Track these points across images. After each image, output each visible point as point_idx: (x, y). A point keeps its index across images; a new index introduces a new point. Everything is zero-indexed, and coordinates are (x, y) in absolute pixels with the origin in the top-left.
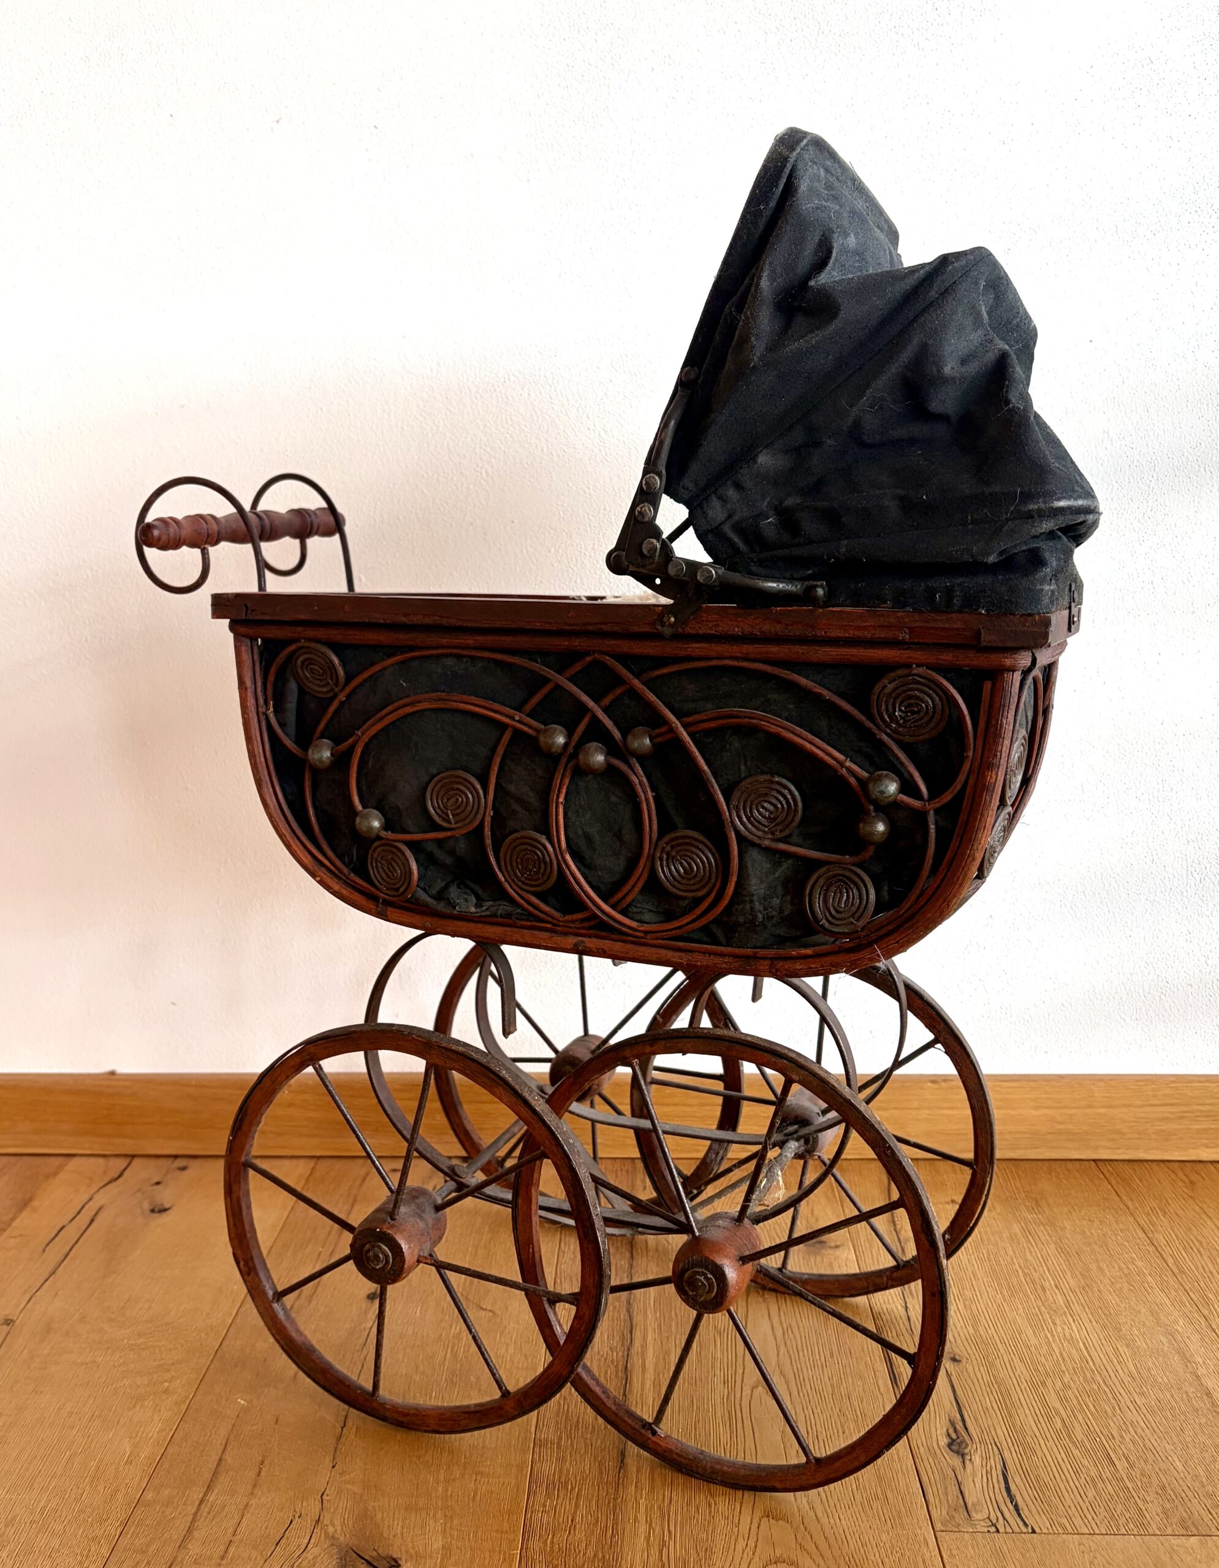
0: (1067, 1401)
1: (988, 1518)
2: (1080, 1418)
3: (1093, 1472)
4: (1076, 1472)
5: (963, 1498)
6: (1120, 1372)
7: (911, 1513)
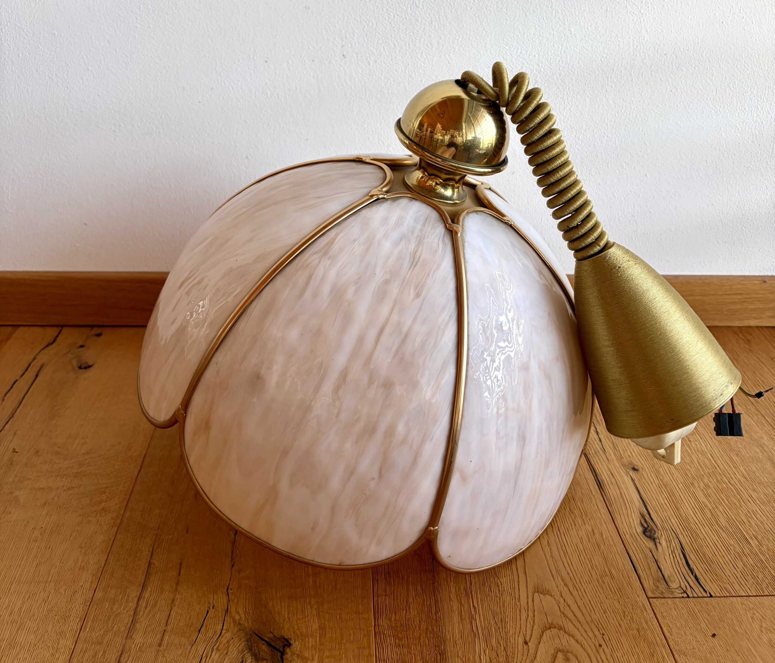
0: (710, 497)
1: (680, 586)
2: (721, 509)
3: (738, 550)
4: (728, 550)
5: (661, 572)
7: (630, 584)
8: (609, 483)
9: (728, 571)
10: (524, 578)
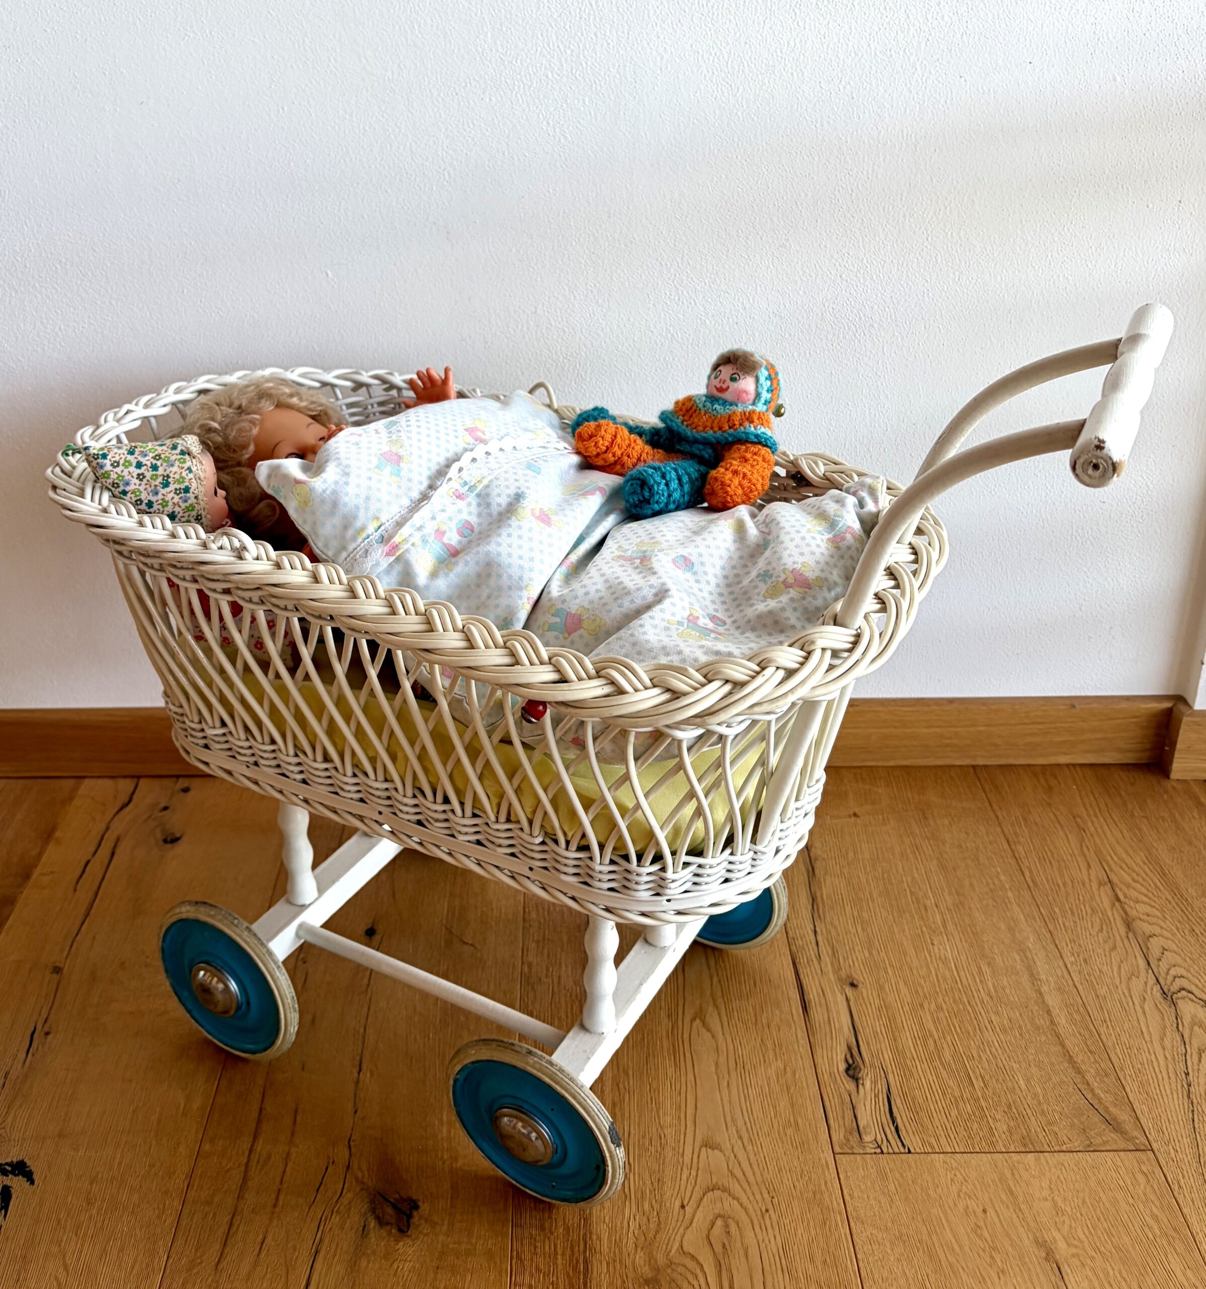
0: (938, 1022)
1: (875, 1140)
2: (948, 1038)
5: (857, 1122)
6: (981, 990)
7: (816, 1138)
8: (817, 1003)
9: (936, 1120)
10: (693, 1129)
